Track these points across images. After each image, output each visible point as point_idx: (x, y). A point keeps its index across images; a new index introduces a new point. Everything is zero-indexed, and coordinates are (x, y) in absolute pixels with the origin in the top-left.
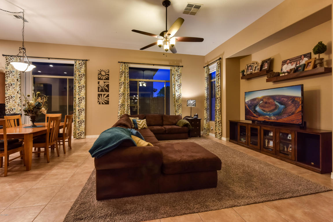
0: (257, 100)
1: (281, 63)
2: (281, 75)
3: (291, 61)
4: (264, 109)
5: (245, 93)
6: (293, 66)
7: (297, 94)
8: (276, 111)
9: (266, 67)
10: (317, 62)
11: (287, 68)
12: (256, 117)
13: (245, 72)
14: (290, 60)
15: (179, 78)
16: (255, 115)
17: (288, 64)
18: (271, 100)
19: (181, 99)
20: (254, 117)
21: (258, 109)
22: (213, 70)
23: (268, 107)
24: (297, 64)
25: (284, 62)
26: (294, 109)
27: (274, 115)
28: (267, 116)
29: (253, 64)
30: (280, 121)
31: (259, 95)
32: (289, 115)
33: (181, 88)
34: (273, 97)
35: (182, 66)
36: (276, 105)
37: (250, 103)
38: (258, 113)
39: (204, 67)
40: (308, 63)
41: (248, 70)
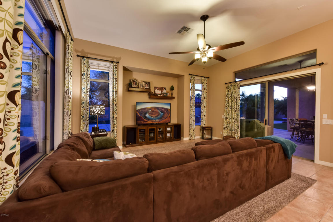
0: (147, 109)
4: (152, 116)
5: (136, 103)
6: (160, 92)
7: (168, 107)
8: (159, 116)
9: (147, 87)
12: (146, 121)
16: (145, 120)
18: (156, 110)
20: (144, 121)
21: (147, 115)
22: (98, 69)
23: (154, 114)
26: (167, 115)
27: (158, 119)
28: (154, 120)
30: (161, 122)
31: (149, 106)
32: (166, 118)
34: (157, 108)
36: (159, 113)
37: (141, 111)
38: (148, 118)
39: (78, 56)
40: (168, 93)
41: (134, 84)
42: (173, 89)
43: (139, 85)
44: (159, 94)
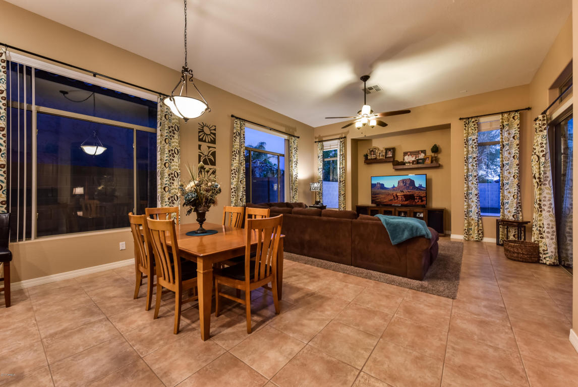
1: (403, 154)
3: (412, 153)
5: (372, 177)
6: (413, 159)
9: (390, 155)
10: (434, 159)
11: (409, 159)
14: (410, 153)
17: (409, 156)
22: (330, 149)
24: (416, 157)
25: (405, 154)
39: (316, 142)
40: (426, 158)
41: (371, 155)
42: (436, 149)
43: (378, 155)
44: (409, 163)
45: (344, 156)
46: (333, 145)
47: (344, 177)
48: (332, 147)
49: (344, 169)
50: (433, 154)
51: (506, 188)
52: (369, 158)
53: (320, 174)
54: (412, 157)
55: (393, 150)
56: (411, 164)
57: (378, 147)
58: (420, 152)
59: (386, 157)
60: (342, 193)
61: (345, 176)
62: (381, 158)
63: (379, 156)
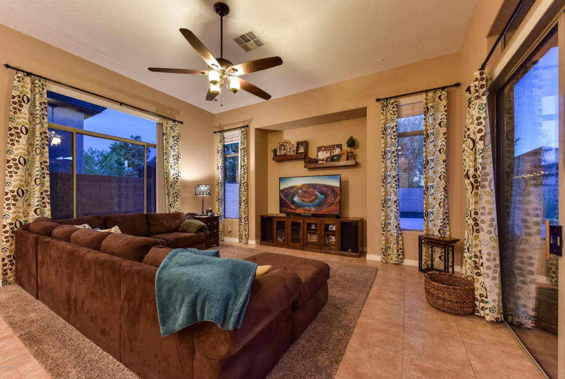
0: (295, 189)
1: (316, 149)
2: (319, 162)
4: (304, 199)
5: (280, 178)
6: (328, 155)
7: (336, 184)
8: (317, 201)
9: (302, 150)
10: (350, 155)
11: (323, 155)
12: (294, 209)
13: (278, 152)
14: (325, 148)
15: (175, 142)
16: (292, 206)
17: (323, 151)
18: (311, 190)
19: (179, 181)
20: (292, 209)
21: (296, 199)
22: (232, 141)
23: (307, 198)
24: (331, 153)
25: (319, 149)
26: (333, 199)
27: (314, 206)
28: (307, 208)
29: (286, 143)
30: (320, 212)
31: (298, 182)
32: (329, 206)
33: (180, 162)
34: (313, 186)
35: (182, 123)
36: (316, 195)
37: (286, 191)
38: (297, 204)
39: (215, 132)
40: (342, 154)
41: (281, 150)
42: (352, 143)
43: (288, 150)
44: (323, 160)
45: (246, 150)
46: (234, 137)
47: (246, 178)
48: (233, 139)
49: (246, 168)
50: (349, 149)
51: (431, 193)
52: (278, 154)
53: (219, 175)
54: (327, 153)
55: (306, 144)
56: (324, 162)
57: (289, 140)
58: (336, 146)
59: (297, 153)
60: (244, 198)
61: (247, 176)
62: (291, 153)
63: (290, 151)
